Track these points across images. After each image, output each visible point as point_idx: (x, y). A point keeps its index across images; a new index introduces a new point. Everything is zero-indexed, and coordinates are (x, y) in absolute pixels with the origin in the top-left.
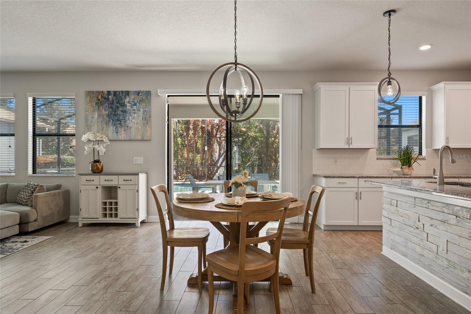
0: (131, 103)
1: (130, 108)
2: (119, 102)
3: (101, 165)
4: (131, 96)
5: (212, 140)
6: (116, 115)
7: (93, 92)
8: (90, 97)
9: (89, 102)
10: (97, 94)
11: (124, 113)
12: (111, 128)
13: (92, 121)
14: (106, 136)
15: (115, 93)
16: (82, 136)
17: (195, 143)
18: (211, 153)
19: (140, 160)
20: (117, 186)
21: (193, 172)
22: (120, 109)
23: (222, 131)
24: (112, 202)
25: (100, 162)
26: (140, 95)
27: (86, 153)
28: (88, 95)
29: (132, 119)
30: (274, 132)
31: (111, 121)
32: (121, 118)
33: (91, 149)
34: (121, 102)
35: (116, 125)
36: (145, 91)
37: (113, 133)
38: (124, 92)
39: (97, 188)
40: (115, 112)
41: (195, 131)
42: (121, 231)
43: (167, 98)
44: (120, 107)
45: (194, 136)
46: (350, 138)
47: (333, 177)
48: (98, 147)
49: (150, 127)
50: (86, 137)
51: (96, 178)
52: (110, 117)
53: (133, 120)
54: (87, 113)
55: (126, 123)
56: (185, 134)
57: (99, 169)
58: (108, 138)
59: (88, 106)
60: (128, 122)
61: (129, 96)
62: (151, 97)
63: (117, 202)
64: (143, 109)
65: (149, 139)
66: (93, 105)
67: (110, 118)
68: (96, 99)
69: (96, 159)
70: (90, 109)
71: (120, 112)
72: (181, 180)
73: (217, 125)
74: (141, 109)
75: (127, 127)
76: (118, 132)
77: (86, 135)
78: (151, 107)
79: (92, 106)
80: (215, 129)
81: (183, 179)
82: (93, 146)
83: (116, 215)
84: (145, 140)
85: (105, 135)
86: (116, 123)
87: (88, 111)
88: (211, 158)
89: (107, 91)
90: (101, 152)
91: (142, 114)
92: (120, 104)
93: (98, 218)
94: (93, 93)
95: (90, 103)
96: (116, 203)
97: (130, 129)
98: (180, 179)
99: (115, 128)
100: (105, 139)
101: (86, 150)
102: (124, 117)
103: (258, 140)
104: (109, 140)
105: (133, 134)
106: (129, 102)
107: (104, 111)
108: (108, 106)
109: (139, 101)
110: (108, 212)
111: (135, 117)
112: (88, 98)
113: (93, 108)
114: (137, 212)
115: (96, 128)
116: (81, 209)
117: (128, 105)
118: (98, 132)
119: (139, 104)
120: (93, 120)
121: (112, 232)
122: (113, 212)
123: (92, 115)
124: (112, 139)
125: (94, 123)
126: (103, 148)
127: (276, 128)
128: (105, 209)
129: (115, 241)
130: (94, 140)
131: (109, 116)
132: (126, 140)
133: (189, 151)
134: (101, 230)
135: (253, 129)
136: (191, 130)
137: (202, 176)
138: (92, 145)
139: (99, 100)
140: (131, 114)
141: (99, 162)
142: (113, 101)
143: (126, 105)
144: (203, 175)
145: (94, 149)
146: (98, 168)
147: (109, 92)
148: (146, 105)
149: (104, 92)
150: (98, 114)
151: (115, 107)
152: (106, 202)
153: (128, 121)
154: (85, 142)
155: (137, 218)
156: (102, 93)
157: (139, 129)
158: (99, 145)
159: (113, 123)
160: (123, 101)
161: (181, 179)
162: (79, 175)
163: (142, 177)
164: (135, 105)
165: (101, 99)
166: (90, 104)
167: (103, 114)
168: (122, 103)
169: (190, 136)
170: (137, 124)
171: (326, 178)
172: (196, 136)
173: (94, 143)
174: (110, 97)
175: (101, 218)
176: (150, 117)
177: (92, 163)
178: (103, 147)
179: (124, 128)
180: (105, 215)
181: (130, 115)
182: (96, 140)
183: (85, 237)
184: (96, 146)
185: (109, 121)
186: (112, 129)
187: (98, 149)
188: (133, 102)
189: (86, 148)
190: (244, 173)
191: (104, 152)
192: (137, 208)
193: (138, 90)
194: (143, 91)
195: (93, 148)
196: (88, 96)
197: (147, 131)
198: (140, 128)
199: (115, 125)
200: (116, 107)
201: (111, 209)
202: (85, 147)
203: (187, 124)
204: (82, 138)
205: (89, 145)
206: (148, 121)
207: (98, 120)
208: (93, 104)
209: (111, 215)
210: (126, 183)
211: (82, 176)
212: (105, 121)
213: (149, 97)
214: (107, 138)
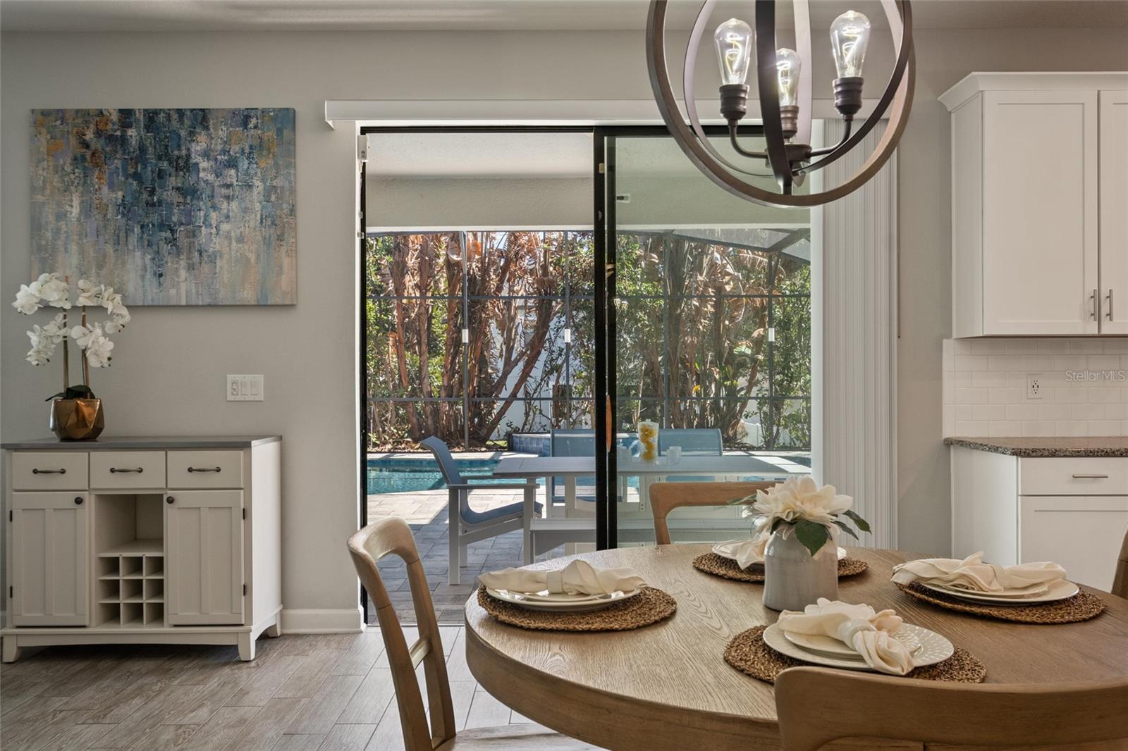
0: (216, 160)
1: (211, 177)
2: (167, 154)
3: (94, 407)
4: (216, 129)
5: (484, 309)
6: (153, 205)
7: (60, 115)
8: (49, 132)
9: (48, 155)
10: (79, 121)
11: (189, 197)
12: (138, 259)
13: (57, 232)
14: (116, 292)
15: (151, 115)
16: (19, 290)
17: (424, 318)
18: (482, 353)
19: (252, 385)
20: (162, 495)
21: (417, 419)
22: (173, 181)
23: (520, 278)
24: (141, 559)
25: (93, 397)
26: (251, 125)
27: (32, 358)
28: (42, 125)
29: (220, 222)
30: (700, 278)
31: (136, 229)
32: (175, 219)
33: (53, 343)
34: (176, 153)
35: (155, 248)
36: (274, 110)
37: (143, 277)
38: (188, 113)
39: (79, 501)
40: (152, 193)
41: (425, 276)
42: (181, 684)
43: (358, 137)
44: (170, 175)
45: (421, 292)
46: (1104, 293)
47: (1054, 454)
48: (84, 335)
49: (293, 253)
50: (34, 295)
51: (74, 460)
52: (130, 215)
53: (225, 227)
54: (40, 198)
55: (194, 236)
56: (391, 287)
57: (86, 426)
58: (124, 298)
59: (44, 169)
60: (203, 233)
61: (207, 128)
62: (297, 132)
63: (161, 559)
64: (263, 180)
65: (288, 302)
66: (65, 164)
67: (129, 219)
68: (73, 141)
69: (76, 381)
70: (51, 183)
71: (170, 196)
72: (378, 446)
73: (502, 257)
74: (257, 183)
75: (200, 253)
76: (164, 272)
77: (34, 284)
78: (295, 175)
79: (58, 170)
80: (495, 271)
81: (384, 443)
82: (63, 332)
83: (158, 613)
84: (272, 306)
85: (112, 286)
86: (154, 240)
87: (44, 188)
88: (480, 371)
89: (121, 111)
90: (96, 354)
91: (260, 202)
92: (170, 163)
93: (84, 627)
94: (63, 120)
95: (51, 158)
96: (158, 565)
97: (213, 259)
98: (374, 443)
99: (153, 259)
100: (113, 304)
101: (32, 347)
102: (188, 214)
103: (643, 308)
104: (129, 307)
105: (226, 280)
106: (206, 154)
107: (105, 189)
108: (125, 169)
109: (247, 151)
110: (123, 600)
111: (231, 214)
112: (44, 138)
113: (62, 176)
114: (243, 598)
115: (75, 260)
116: (11, 588)
117: (204, 164)
118: (83, 274)
119: (246, 162)
120: (62, 224)
121: (141, 688)
122: (145, 600)
123: (59, 205)
124: (141, 304)
125: (67, 237)
126: (102, 340)
127: (705, 265)
128: (113, 588)
129: (155, 742)
130: (68, 306)
131: (125, 208)
132: (197, 306)
133: (403, 346)
134: (95, 680)
135: (628, 267)
136: (412, 274)
137: (451, 433)
138: (60, 328)
139: (86, 145)
140: (216, 200)
141: (86, 398)
142: (142, 149)
143: (197, 164)
144: (452, 430)
145: (65, 342)
146: (82, 421)
147: (126, 114)
148: (276, 164)
149: (105, 113)
150: (83, 202)
151: (150, 173)
152: (118, 558)
153: (203, 228)
154: (28, 313)
155: (242, 625)
156: (98, 119)
157: (248, 260)
158: (88, 325)
159: (145, 236)
160: (183, 148)
161: (378, 442)
162: (4, 450)
163: (263, 454)
164: (232, 164)
165: (95, 140)
166: (51, 164)
167: (105, 201)
168: (178, 158)
169: (406, 295)
170: (240, 240)
171: (1022, 457)
172: (429, 294)
173: (65, 317)
174: (131, 132)
175: (94, 624)
176: (292, 211)
177: (59, 399)
178: (105, 335)
179: (188, 259)
180: (112, 613)
181: (214, 207)
182: (74, 308)
183: (27, 716)
184: (76, 332)
185: (128, 231)
186: (139, 261)
187: (81, 343)
188: (224, 152)
189: (34, 339)
190: (642, 430)
191: (108, 355)
192: (243, 583)
193: (243, 106)
194: (264, 111)
195: (61, 339)
196: (44, 131)
197: (281, 268)
198: (252, 257)
199: (150, 244)
200: (155, 175)
201: (136, 588)
202: (29, 333)
203: (397, 253)
204: (15, 299)
205: (45, 328)
206: (286, 230)
207: (81, 224)
208: (61, 162)
209: (136, 613)
210: (196, 480)
211: (17, 456)
212: (111, 228)
213: (286, 132)
214: (118, 297)
